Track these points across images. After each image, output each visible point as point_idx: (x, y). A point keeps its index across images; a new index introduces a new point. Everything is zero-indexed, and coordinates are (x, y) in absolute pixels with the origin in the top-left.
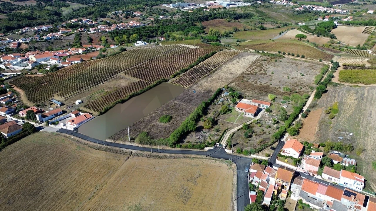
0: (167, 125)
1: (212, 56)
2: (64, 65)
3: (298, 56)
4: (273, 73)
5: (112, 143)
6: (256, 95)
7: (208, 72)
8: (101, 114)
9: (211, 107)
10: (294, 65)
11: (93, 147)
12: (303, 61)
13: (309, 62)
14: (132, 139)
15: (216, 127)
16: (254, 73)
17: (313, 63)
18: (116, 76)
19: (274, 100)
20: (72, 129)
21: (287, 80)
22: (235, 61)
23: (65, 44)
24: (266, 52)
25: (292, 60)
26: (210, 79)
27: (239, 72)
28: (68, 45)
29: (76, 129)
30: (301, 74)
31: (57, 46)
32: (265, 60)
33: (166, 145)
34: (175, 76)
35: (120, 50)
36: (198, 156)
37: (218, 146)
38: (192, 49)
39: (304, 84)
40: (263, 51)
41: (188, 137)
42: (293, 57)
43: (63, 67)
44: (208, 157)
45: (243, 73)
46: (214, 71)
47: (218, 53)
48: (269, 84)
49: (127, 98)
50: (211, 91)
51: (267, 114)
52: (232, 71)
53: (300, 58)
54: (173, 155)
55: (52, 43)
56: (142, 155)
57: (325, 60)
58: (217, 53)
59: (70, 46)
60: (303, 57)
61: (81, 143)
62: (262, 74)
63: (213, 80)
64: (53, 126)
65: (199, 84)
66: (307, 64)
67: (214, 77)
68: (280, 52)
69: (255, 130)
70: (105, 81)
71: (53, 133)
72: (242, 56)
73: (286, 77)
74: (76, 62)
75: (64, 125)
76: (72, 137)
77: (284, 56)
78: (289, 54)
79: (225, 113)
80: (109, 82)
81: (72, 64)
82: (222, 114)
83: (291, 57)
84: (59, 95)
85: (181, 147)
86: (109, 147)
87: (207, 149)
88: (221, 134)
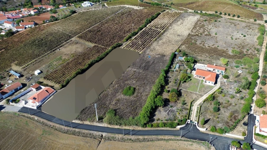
0: (132, 98)
1: (157, 17)
2: (19, 30)
3: (234, 16)
4: (216, 34)
5: (79, 124)
6: (208, 59)
7: (157, 35)
8: (63, 86)
9: (170, 75)
10: (233, 25)
11: (60, 131)
12: (240, 21)
13: (245, 22)
14: (101, 119)
15: (182, 99)
16: (200, 35)
17: (248, 23)
18: (71, 41)
19: (227, 64)
20: (35, 108)
21: (232, 41)
22: (179, 23)
23: (17, 4)
24: (204, 12)
25: (229, 20)
26: (160, 42)
27: (186, 33)
28: (20, 5)
29: (39, 107)
30: (242, 34)
31: (11, 6)
32: (205, 21)
33: (137, 125)
34: (127, 40)
35: (70, 12)
36: (173, 137)
37: (189, 122)
38: (137, 10)
39: (249, 46)
40: (201, 11)
41: (156, 113)
42: (229, 17)
43: (18, 31)
44: (183, 139)
45: (189, 34)
46: (163, 34)
47: (162, 13)
48: (216, 46)
49: (86, 67)
50: (165, 56)
51: (225, 80)
52: (179, 33)
53: (236, 18)
54: (146, 137)
55: (6, 3)
56: (114, 139)
57: (259, 20)
58: (160, 14)
59: (22, 6)
60: (239, 17)
61: (46, 125)
62: (206, 35)
63: (164, 43)
64: (14, 104)
65: (152, 47)
66: (244, 24)
67: (164, 40)
68: (216, 12)
69: (221, 101)
70: (61, 46)
71: (15, 113)
72: (185, 17)
73: (229, 38)
74: (30, 26)
75: (26, 103)
76: (36, 118)
77: (221, 15)
78: (225, 14)
79: (185, 82)
80: (65, 48)
81: (26, 28)
82: (183, 83)
83: (227, 17)
84: (16, 65)
85: (152, 126)
86: (77, 130)
87: (179, 127)
88: (189, 108)
